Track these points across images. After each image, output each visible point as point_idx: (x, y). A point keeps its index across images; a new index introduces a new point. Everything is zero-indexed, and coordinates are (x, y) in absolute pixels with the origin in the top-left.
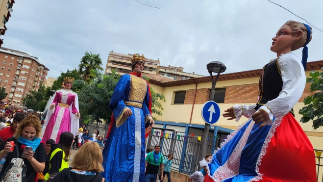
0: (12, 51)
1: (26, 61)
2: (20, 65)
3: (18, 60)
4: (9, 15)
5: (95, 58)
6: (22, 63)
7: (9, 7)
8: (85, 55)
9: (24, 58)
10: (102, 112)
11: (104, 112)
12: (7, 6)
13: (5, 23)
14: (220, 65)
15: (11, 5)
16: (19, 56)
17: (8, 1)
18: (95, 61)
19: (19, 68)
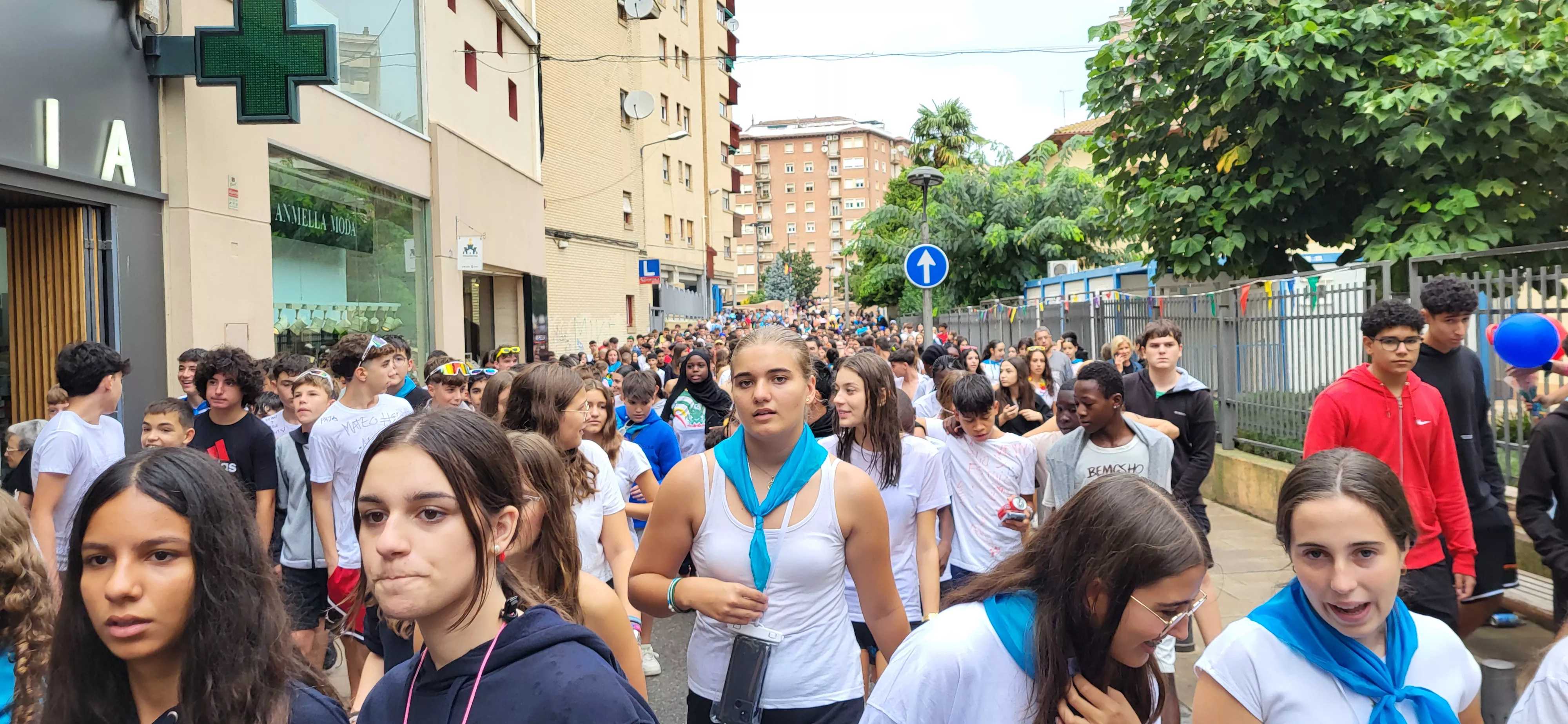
0: (800, 123)
1: (848, 143)
2: (835, 163)
3: (825, 149)
4: (732, 40)
5: (946, 116)
6: (839, 153)
7: (727, 17)
8: (920, 116)
9: (839, 134)
10: (970, 278)
11: (974, 277)
12: (719, 15)
13: (728, 69)
14: (921, 175)
15: (729, 11)
16: (824, 136)
17: (718, 3)
18: (950, 123)
19: (836, 175)
